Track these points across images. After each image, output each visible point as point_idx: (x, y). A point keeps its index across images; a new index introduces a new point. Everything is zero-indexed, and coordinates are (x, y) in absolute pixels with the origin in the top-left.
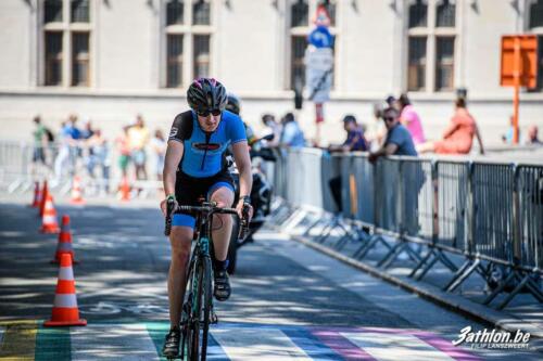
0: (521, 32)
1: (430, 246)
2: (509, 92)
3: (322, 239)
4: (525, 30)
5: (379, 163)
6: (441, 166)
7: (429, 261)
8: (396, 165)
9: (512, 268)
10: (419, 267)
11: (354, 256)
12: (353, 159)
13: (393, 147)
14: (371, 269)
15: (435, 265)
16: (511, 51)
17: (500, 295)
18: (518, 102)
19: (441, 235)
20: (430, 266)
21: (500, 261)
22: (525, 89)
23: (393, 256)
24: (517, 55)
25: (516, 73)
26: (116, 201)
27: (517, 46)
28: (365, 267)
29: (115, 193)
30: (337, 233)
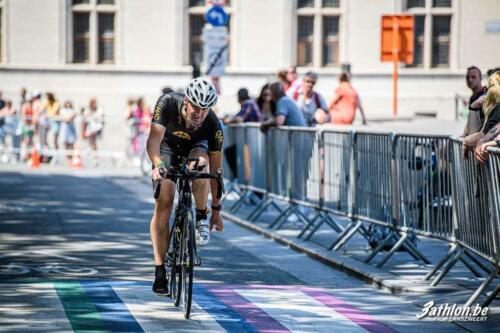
0: (399, 12)
1: (317, 209)
2: (389, 67)
4: (403, 10)
5: (270, 133)
6: (326, 135)
7: (316, 223)
8: (286, 135)
9: (391, 229)
10: (308, 228)
11: (248, 219)
12: (246, 129)
13: (282, 118)
14: (264, 231)
15: (322, 226)
16: (390, 29)
17: (379, 253)
18: (396, 76)
19: (327, 199)
20: (317, 228)
21: (380, 222)
22: (404, 64)
23: (283, 218)
24: (395, 34)
25: (395, 50)
26: (28, 168)
27: (395, 25)
28: (258, 228)
29: (26, 160)
30: (232, 197)
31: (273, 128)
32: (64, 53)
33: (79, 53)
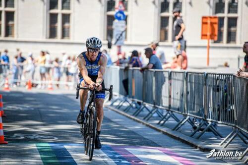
0: (211, 15)
1: (167, 110)
2: (205, 42)
3: (119, 107)
4: (213, 14)
5: (145, 72)
6: (173, 74)
7: (167, 117)
8: (153, 74)
9: (204, 120)
10: (162, 120)
11: (133, 115)
12: (133, 71)
13: (151, 65)
14: (141, 121)
15: (169, 119)
16: (206, 23)
17: (197, 132)
18: (209, 47)
19: (172, 106)
20: (167, 120)
21: (198, 117)
22: (213, 41)
23: (151, 115)
24: (209, 26)
25: (209, 34)
26: (25, 89)
27: (209, 21)
28: (138, 120)
29: (25, 86)
30: (126, 105)
31: (146, 70)
32: (45, 33)
33: (52, 33)
